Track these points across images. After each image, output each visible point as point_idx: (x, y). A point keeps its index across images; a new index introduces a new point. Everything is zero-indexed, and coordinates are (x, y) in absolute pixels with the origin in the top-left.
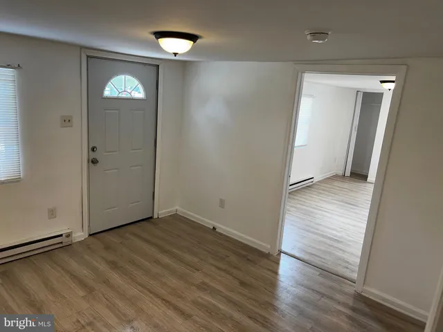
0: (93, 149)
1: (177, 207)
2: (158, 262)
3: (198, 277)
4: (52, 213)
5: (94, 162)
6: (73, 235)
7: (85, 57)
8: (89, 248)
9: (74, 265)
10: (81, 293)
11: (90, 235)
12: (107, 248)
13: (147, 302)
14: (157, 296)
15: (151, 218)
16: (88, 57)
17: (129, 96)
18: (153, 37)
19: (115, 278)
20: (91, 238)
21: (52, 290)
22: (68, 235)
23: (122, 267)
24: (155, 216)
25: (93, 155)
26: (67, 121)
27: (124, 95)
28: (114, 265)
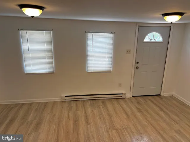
0: (137, 63)
1: (174, 93)
2: (158, 114)
3: (177, 127)
4: (120, 85)
5: (137, 68)
6: (126, 95)
7: (138, 26)
8: (131, 101)
9: (125, 106)
10: (125, 117)
11: (133, 96)
12: (138, 103)
13: (150, 129)
14: (155, 128)
15: (160, 95)
16: (139, 26)
17: (155, 41)
18: (162, 16)
19: (139, 115)
20: (133, 97)
21: (116, 113)
22: (125, 95)
23: (142, 112)
24: (162, 95)
25: (137, 65)
26: (129, 52)
27: (153, 41)
28: (139, 110)
